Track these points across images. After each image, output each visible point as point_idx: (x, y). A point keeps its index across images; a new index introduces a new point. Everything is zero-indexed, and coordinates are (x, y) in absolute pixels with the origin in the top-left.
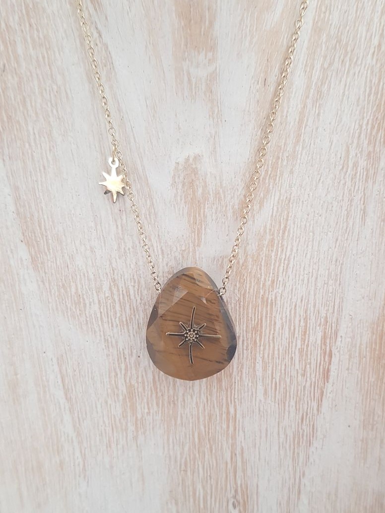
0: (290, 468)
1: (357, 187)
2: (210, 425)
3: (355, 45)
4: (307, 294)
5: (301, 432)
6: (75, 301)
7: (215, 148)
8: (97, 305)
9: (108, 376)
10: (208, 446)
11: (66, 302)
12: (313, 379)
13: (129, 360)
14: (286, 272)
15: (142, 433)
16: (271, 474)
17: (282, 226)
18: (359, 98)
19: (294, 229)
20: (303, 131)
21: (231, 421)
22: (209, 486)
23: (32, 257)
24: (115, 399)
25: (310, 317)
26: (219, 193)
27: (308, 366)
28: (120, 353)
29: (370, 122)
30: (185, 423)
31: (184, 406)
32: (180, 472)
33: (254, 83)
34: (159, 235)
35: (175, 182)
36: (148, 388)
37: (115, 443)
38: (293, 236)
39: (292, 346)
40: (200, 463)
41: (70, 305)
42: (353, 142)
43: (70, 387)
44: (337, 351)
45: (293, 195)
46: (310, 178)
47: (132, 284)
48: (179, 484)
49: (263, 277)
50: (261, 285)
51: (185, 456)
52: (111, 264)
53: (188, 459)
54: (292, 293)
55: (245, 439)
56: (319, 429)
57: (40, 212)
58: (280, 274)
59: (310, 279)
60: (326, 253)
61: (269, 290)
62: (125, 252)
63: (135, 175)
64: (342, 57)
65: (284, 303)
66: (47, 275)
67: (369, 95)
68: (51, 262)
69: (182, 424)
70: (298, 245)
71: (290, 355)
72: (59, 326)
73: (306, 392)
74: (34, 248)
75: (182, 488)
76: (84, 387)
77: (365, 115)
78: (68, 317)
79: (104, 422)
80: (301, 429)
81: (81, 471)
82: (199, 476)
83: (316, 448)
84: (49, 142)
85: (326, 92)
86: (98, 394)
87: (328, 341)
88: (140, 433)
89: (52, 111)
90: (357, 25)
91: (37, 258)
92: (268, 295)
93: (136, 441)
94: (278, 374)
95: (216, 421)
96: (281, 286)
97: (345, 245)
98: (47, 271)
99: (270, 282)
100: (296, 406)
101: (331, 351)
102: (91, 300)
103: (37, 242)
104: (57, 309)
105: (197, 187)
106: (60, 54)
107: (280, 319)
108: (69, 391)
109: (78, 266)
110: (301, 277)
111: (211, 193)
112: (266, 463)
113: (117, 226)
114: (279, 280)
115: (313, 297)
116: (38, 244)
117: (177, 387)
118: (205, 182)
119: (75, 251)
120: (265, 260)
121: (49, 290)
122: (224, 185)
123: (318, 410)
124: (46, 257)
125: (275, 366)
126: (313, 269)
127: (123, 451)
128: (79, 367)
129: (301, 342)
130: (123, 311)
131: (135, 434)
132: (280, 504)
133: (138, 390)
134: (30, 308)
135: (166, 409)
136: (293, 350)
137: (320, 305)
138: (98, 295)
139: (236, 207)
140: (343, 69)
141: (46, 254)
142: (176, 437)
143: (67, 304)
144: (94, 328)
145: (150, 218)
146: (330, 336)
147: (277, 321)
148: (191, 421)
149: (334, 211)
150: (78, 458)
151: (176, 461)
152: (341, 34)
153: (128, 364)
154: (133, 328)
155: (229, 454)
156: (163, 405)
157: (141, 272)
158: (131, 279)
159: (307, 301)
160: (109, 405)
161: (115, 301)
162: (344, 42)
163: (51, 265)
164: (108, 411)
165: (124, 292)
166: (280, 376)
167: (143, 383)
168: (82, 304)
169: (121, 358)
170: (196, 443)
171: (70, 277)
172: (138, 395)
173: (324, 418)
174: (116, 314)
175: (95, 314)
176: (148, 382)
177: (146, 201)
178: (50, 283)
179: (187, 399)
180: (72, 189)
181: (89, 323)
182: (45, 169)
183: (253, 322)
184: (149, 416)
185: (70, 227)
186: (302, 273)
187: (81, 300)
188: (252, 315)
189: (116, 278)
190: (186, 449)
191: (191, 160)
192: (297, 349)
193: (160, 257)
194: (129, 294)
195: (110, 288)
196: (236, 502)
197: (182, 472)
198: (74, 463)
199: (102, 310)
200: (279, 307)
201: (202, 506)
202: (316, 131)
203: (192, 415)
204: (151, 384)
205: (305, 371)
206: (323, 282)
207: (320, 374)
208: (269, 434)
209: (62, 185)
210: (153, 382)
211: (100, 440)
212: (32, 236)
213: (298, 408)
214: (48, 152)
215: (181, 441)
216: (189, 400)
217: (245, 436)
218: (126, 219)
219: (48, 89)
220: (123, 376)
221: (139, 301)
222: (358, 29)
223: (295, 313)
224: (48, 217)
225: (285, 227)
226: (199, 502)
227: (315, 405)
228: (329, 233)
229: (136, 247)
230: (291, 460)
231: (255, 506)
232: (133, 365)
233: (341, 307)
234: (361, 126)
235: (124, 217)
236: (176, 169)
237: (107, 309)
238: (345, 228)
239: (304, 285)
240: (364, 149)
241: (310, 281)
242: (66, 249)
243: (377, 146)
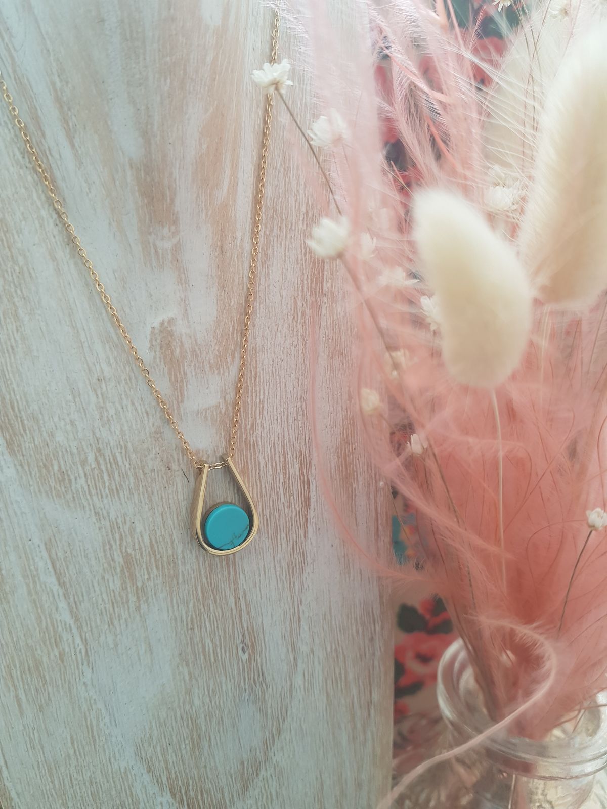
0: (289, 599)
1: (307, 333)
2: (212, 576)
3: (288, 213)
4: (282, 431)
5: (294, 561)
6: (58, 478)
7: (186, 310)
8: (83, 479)
9: (102, 550)
10: (212, 597)
11: (49, 482)
12: (298, 509)
13: (123, 528)
14: (262, 414)
15: (144, 601)
16: (273, 610)
17: (253, 373)
18: (298, 258)
19: (263, 375)
20: (258, 289)
21: (231, 566)
22: (217, 638)
23: (7, 443)
24: (112, 573)
25: (287, 451)
26: (195, 351)
27: (292, 497)
28: (113, 523)
29: (309, 277)
30: (187, 580)
31: (185, 562)
32: (188, 632)
33: (213, 251)
34: (142, 398)
35: (153, 345)
36: (146, 553)
37: (117, 619)
38: (263, 381)
39: (276, 482)
40: (206, 617)
41: (54, 483)
42: (298, 295)
43: (62, 571)
44: (313, 478)
45: (258, 346)
46: (270, 329)
47: (119, 450)
48: (187, 644)
49: (243, 422)
50: (243, 430)
51: (190, 614)
52: (94, 434)
53: (194, 616)
54: (269, 433)
55: (246, 581)
56: (308, 555)
57: (12, 394)
58: (258, 417)
59: (283, 418)
60: (292, 392)
61: (250, 433)
62: (108, 420)
63: (111, 343)
64: (279, 225)
65: (264, 443)
66: (25, 457)
67: (305, 254)
68: (29, 443)
69: (184, 582)
70: (269, 390)
71: (276, 491)
72: (43, 509)
73: (294, 522)
74: (8, 431)
75: (192, 649)
76: (77, 568)
77: (304, 271)
78: (53, 498)
79: (103, 600)
80: (294, 558)
81: (84, 658)
82: (207, 631)
83: (309, 573)
84: (16, 322)
85: (271, 255)
86: (93, 572)
87: (305, 471)
88: (142, 602)
89: (16, 291)
90: (287, 196)
91: (12, 441)
92: (250, 438)
93: (139, 611)
94: (268, 511)
95: (218, 569)
96: (260, 427)
97: (306, 383)
98: (24, 453)
99: (250, 425)
100: (287, 538)
101: (308, 479)
102: (77, 475)
103: (10, 424)
104: (40, 491)
105: (174, 347)
106: (19, 236)
107: (263, 459)
108: (61, 575)
109: (59, 442)
110: (275, 417)
111: (188, 351)
112: (268, 599)
113: (97, 395)
114: (257, 422)
115: (287, 433)
116: (12, 427)
117: (175, 546)
118: (181, 342)
119: (54, 428)
120: (243, 406)
121: (28, 473)
122: (199, 343)
123: (305, 537)
124: (23, 440)
125: (264, 504)
126: (284, 408)
127: (127, 626)
128: (70, 548)
129: (283, 476)
130: (112, 479)
131: (137, 603)
132: (285, 637)
133: (135, 558)
134: (10, 495)
135: (166, 571)
136: (278, 485)
137: (294, 441)
138: (84, 469)
139: (212, 361)
140: (282, 234)
141: (22, 435)
142: (179, 596)
143: (50, 483)
144: (82, 503)
145: (131, 382)
146: (305, 467)
147: (260, 461)
148: (193, 576)
149: (293, 355)
150: (78, 645)
151: (182, 622)
152: (276, 204)
153: (123, 533)
154: (125, 495)
155: (233, 600)
156: (163, 566)
157: (127, 437)
158: (117, 446)
159: (282, 437)
160: (106, 581)
161: (102, 471)
162: (279, 212)
163: (29, 447)
164: (106, 587)
165: (112, 460)
166: (270, 512)
167: (140, 549)
168: (67, 481)
169: (114, 528)
170: (200, 598)
171: (51, 455)
172: (136, 562)
173: (311, 543)
174: (104, 483)
175: (82, 488)
176: (145, 547)
177: (125, 367)
178: (29, 465)
179: (187, 555)
180: (44, 366)
181: (76, 499)
182: (13, 349)
183: (240, 466)
184: (149, 582)
185: (46, 404)
186: (275, 413)
187: (66, 477)
188: (238, 459)
189: (101, 446)
190: (191, 605)
191: (166, 324)
192: (281, 484)
193: (146, 418)
194: (117, 462)
195: (96, 459)
196: (244, 646)
197: (189, 631)
198: (75, 652)
199: (89, 483)
200: (260, 447)
201: (213, 660)
202: (268, 288)
203: (193, 570)
204: (148, 548)
205: (290, 502)
206: (294, 418)
207: (302, 503)
208: (266, 571)
209: (33, 363)
210: (151, 546)
211: (101, 619)
212: (4, 419)
213: (288, 539)
214: (15, 332)
215: (185, 599)
216: (188, 557)
217: (245, 578)
218: (106, 387)
219: (9, 270)
220: (118, 547)
221: (128, 466)
222: (288, 201)
223: (275, 451)
224: (21, 398)
225: (256, 374)
226: (209, 656)
227: (302, 532)
228: (292, 375)
229: (119, 412)
230: (289, 591)
231: (263, 645)
232: (127, 533)
233: (310, 439)
234: (303, 281)
235: (104, 386)
236: (153, 333)
237: (95, 481)
238: (304, 368)
239: (278, 424)
240: (308, 300)
241: (283, 420)
242: (45, 427)
243: (317, 297)
